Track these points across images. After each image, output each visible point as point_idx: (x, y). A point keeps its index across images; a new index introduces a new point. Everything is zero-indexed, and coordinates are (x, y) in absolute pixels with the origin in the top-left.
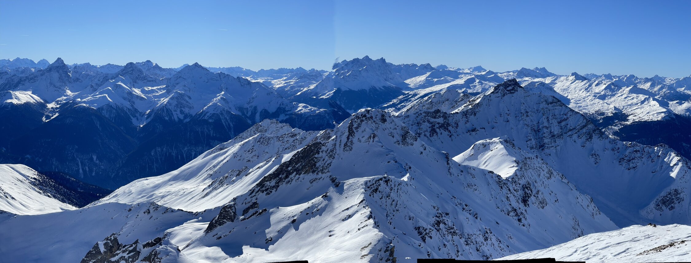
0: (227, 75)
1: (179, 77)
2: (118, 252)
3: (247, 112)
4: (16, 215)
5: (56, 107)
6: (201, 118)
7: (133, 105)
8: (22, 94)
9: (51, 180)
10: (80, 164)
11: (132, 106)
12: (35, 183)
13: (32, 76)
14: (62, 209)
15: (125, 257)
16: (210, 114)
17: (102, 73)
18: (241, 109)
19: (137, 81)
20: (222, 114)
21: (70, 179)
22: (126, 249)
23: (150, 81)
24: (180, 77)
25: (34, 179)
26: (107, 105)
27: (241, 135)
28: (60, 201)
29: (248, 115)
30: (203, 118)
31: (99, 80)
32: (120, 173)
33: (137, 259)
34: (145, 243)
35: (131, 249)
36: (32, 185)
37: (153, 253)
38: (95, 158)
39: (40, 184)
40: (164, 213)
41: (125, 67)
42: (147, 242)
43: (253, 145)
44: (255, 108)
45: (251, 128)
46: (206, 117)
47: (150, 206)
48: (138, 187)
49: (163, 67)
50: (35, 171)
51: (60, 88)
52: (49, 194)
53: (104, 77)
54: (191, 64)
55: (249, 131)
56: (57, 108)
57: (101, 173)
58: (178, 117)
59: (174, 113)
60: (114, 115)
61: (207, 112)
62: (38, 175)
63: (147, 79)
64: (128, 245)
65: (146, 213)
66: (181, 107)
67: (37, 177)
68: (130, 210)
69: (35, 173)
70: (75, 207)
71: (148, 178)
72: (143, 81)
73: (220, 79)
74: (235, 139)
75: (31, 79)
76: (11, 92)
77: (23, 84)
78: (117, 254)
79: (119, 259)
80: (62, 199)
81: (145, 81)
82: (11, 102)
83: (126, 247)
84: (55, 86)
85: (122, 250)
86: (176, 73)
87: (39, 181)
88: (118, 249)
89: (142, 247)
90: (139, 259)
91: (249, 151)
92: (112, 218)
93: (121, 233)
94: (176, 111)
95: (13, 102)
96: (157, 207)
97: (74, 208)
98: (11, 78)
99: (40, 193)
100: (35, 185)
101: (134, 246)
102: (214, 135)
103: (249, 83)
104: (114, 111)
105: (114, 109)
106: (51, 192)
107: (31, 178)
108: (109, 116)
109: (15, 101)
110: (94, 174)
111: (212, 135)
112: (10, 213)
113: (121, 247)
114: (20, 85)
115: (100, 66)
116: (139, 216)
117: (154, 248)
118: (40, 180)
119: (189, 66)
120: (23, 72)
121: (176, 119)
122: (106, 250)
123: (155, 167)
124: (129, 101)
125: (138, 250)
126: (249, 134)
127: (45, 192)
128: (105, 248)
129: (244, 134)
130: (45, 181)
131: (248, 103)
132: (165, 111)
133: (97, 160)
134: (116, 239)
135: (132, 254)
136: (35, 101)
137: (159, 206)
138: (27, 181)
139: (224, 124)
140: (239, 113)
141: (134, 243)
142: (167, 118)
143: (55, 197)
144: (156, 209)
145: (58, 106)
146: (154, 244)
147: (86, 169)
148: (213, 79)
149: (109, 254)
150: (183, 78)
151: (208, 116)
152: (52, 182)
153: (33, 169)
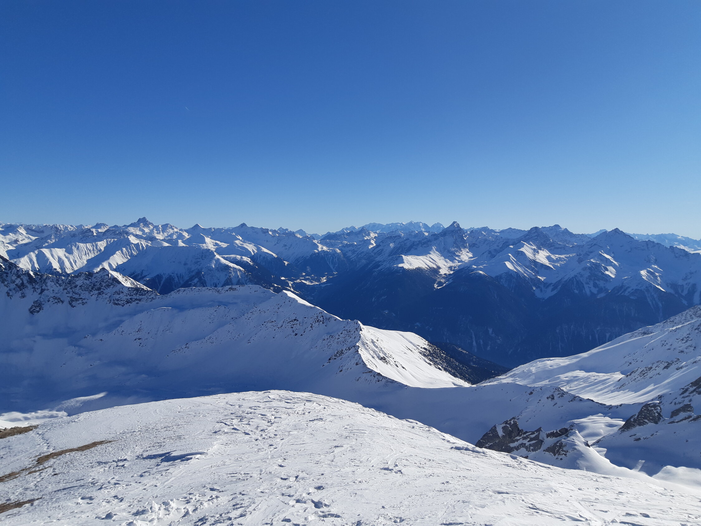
0: (658, 244)
1: (593, 244)
2: (518, 438)
3: (682, 291)
4: (406, 386)
5: (449, 273)
6: (619, 294)
8: (414, 259)
9: (442, 352)
10: (474, 336)
12: (425, 354)
13: (425, 240)
14: (455, 384)
15: (525, 444)
16: (632, 290)
17: (502, 238)
18: (674, 286)
20: (648, 291)
21: (462, 351)
22: (527, 436)
23: (558, 248)
24: (595, 245)
25: (425, 348)
26: (506, 273)
27: (672, 318)
28: (451, 374)
29: (684, 294)
30: (622, 294)
31: (498, 246)
32: (519, 350)
33: (540, 449)
34: (549, 432)
35: (533, 436)
36: (422, 355)
37: (558, 444)
38: (490, 331)
39: (431, 354)
40: (571, 401)
41: (528, 232)
42: (551, 432)
43: (688, 332)
44: (694, 286)
45: (687, 311)
46: (627, 292)
47: (554, 392)
48: (539, 367)
49: (574, 233)
50: (425, 340)
51: (454, 254)
52: (440, 367)
53: (504, 242)
54: (609, 229)
55: (684, 315)
56: (450, 275)
57: (496, 347)
58: (590, 291)
59: (586, 286)
60: (514, 285)
61: (629, 287)
62: (428, 345)
63: (554, 246)
64: (529, 432)
65: (550, 399)
67: (428, 347)
68: (531, 393)
69: (425, 343)
70: (468, 383)
71: (551, 359)
73: (648, 248)
74: (664, 323)
75: (424, 243)
76: (403, 256)
77: (416, 249)
78: (517, 440)
79: (519, 445)
80: (453, 373)
81: (552, 248)
82: (403, 267)
83: (527, 434)
84: (449, 251)
85: (522, 436)
86: (590, 240)
87: (429, 351)
88: (518, 435)
89: (545, 436)
90: (542, 449)
91: (682, 340)
92: (510, 400)
93: (520, 417)
95: (405, 267)
96: (563, 394)
97: (466, 385)
98: (404, 242)
99: (430, 364)
100: (425, 355)
101: (536, 434)
102: (636, 315)
103: (686, 254)
104: (514, 280)
105: (515, 277)
106: (441, 364)
107: (421, 348)
108: (508, 285)
109: (406, 266)
110: (489, 348)
111: (633, 316)
112: (401, 383)
113: (522, 433)
114: (412, 249)
115: (499, 230)
116: (542, 401)
117: (560, 439)
118: (431, 350)
119: (606, 232)
120: (416, 236)
121: (588, 293)
122: (504, 434)
123: (560, 346)
125: (540, 438)
126: (683, 318)
127: (436, 363)
128: (504, 433)
129: (677, 318)
130: (435, 352)
131: (685, 279)
132: (575, 283)
133: (492, 333)
134: (515, 423)
135: (534, 442)
136: (427, 267)
137: (565, 392)
138: (417, 350)
139: (651, 303)
140: (672, 291)
141: (537, 431)
142: (576, 291)
143: (446, 370)
144: (562, 396)
145: (452, 272)
146: (560, 435)
147: (480, 341)
148: (638, 248)
149: (508, 439)
150: (599, 246)
151: (629, 292)
152: (443, 353)
153: (423, 339)
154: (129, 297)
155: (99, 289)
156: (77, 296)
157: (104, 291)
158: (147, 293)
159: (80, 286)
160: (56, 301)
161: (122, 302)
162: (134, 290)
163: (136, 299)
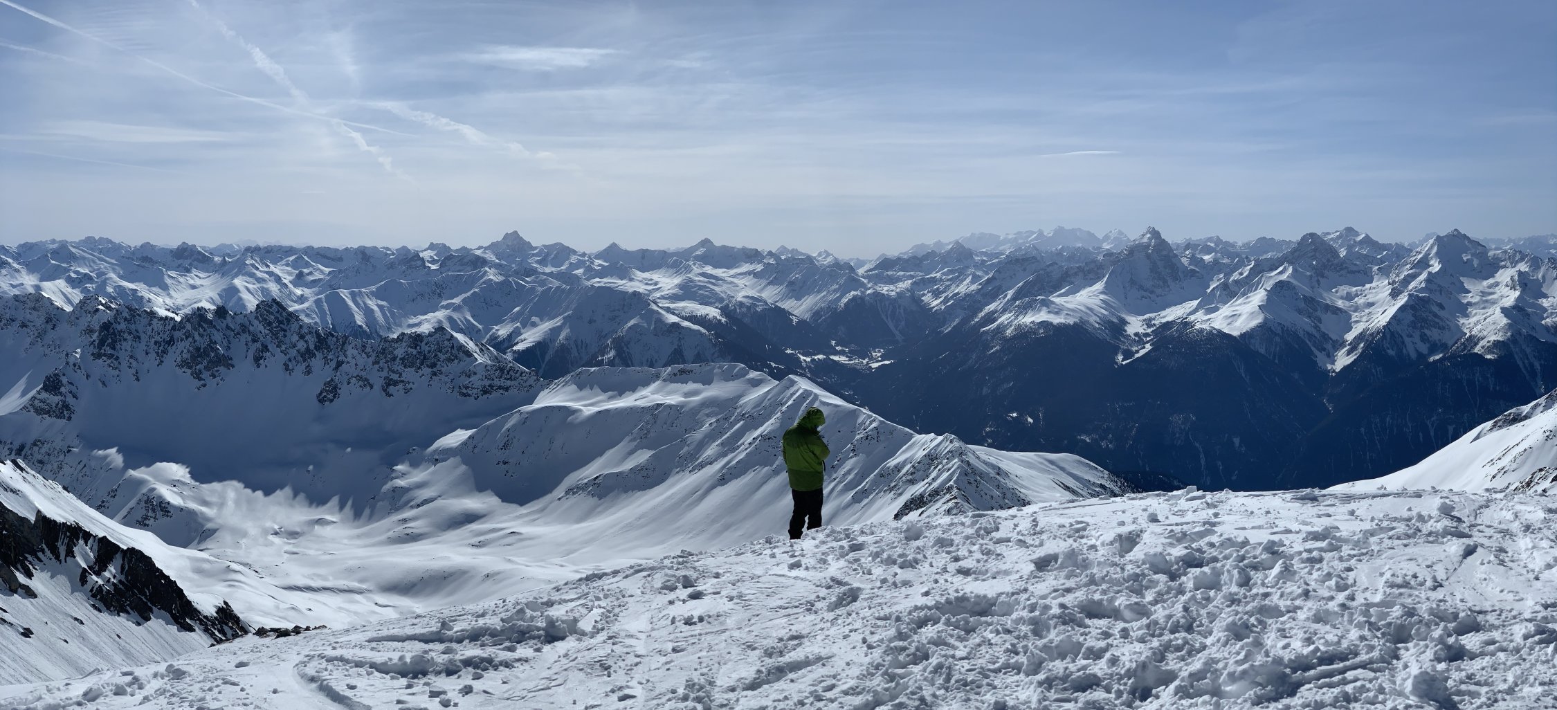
5: (1145, 332)
6: (1466, 351)
7: (1319, 324)
11: (1316, 327)
16: (1488, 342)
17: (1248, 257)
19: (1326, 271)
20: (1514, 341)
23: (1353, 272)
26: (1260, 326)
30: (1471, 351)
41: (1299, 244)
46: (1479, 348)
49: (1382, 242)
51: (1152, 292)
54: (1443, 233)
56: (1147, 335)
58: (1416, 351)
59: (1407, 340)
60: (1278, 349)
61: (1482, 338)
63: (1346, 268)
66: (1422, 327)
72: (1337, 271)
73: (1511, 264)
75: (1090, 269)
77: (1072, 283)
81: (1343, 272)
82: (1046, 321)
84: (1141, 287)
94: (1411, 336)
95: (1052, 321)
98: (1047, 270)
102: (1498, 388)
104: (1278, 339)
105: (1276, 334)
108: (1266, 350)
109: (1055, 319)
111: (1491, 389)
114: (1065, 283)
115: (1242, 242)
119: (1439, 236)
121: (1413, 355)
123: (1368, 460)
124: (1310, 317)
132: (1388, 337)
133: (1240, 446)
136: (1098, 319)
139: (1521, 364)
142: (1391, 352)
145: (1149, 331)
148: (1495, 264)
150: (1427, 264)
153: (1095, 467)
154: (487, 383)
155: (433, 365)
156: (395, 377)
157: (443, 370)
158: (521, 375)
159: (401, 359)
160: (361, 383)
161: (475, 391)
162: (496, 370)
163: (500, 387)
